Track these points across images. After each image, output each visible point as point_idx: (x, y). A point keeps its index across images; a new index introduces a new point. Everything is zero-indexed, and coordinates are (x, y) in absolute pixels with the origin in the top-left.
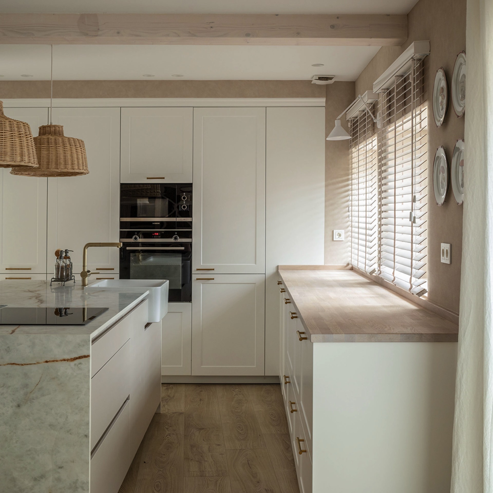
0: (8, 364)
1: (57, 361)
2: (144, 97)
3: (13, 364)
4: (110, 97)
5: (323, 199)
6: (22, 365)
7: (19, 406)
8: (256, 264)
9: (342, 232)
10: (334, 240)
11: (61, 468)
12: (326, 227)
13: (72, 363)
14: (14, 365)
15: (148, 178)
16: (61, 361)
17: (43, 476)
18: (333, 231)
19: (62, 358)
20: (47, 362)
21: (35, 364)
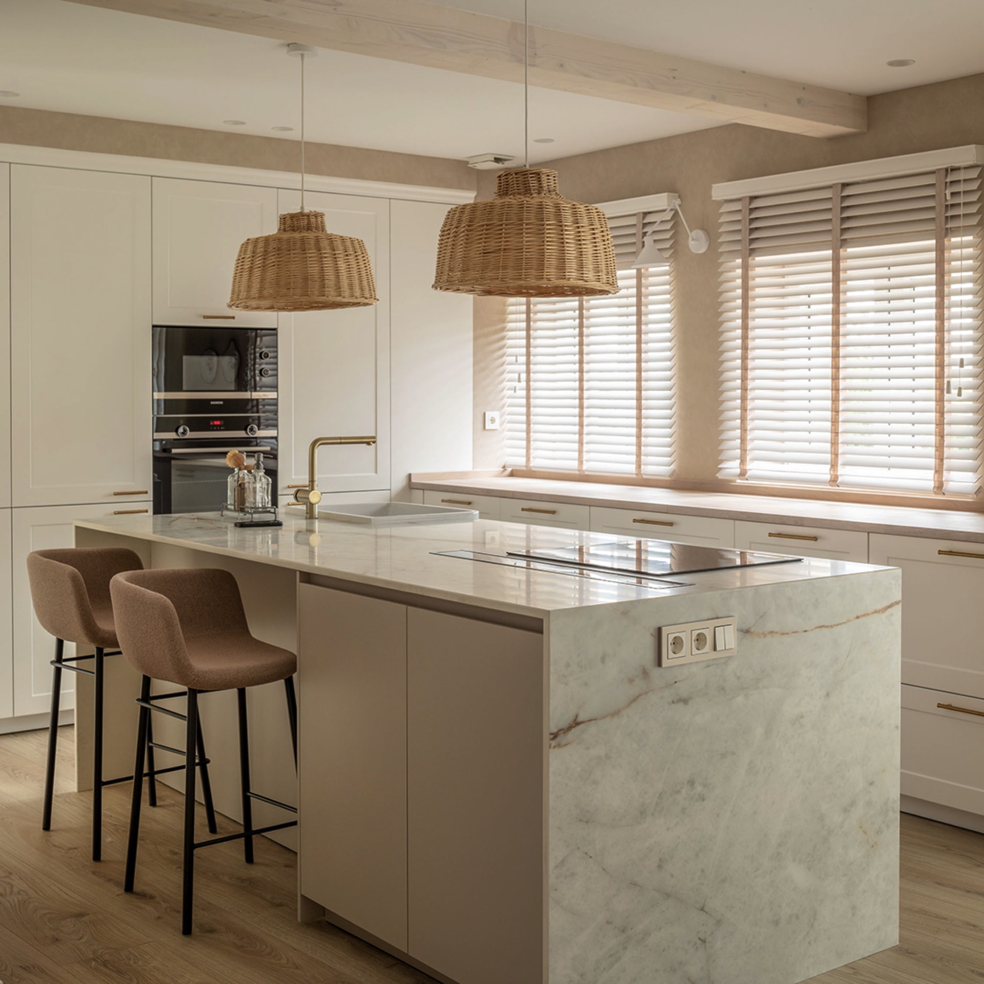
0: (816, 628)
1: (868, 614)
2: (198, 161)
3: (822, 626)
4: (137, 155)
5: (471, 360)
6: (832, 627)
7: (828, 695)
8: (376, 472)
9: (496, 414)
10: (487, 428)
11: (872, 784)
12: (475, 406)
13: (883, 616)
14: (823, 628)
15: (205, 317)
16: (873, 613)
17: (853, 804)
18: (485, 414)
19: (872, 610)
20: (858, 617)
21: (845, 623)
